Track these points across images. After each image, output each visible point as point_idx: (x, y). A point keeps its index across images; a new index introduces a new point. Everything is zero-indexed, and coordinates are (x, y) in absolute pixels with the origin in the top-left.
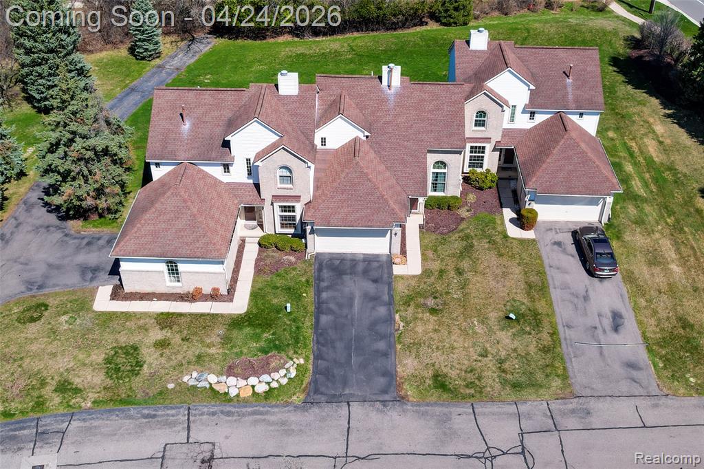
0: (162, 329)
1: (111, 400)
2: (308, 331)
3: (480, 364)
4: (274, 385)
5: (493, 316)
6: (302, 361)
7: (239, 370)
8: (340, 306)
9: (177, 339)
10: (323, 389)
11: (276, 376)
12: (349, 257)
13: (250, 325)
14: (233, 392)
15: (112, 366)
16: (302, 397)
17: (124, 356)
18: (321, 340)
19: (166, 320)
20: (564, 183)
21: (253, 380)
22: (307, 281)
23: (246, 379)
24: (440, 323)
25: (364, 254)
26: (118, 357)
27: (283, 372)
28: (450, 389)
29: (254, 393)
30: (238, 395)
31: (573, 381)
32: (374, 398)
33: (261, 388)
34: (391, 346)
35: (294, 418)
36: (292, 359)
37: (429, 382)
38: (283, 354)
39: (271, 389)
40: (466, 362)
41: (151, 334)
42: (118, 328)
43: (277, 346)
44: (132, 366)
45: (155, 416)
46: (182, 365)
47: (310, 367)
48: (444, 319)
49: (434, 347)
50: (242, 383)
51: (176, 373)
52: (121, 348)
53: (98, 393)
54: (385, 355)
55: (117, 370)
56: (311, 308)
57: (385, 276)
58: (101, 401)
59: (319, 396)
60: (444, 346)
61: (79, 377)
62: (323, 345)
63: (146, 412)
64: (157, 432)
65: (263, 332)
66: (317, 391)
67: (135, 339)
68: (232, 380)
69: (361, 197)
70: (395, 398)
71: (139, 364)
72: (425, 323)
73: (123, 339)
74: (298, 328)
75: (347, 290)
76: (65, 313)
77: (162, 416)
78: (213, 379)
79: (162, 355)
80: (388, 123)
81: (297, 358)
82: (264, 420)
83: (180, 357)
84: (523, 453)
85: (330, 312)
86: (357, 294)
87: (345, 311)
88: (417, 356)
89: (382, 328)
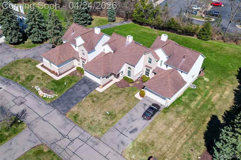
0: (41, 75)
2: (65, 91)
3: (88, 118)
4: (47, 97)
6: (57, 96)
7: (44, 90)
8: (77, 89)
9: (41, 79)
10: (54, 103)
11: (49, 95)
12: (91, 81)
13: (55, 83)
15: (28, 78)
16: (49, 102)
18: (65, 94)
19: (44, 74)
20: (155, 88)
21: (44, 94)
22: (77, 81)
24: (91, 105)
25: (95, 82)
26: (30, 76)
27: (51, 95)
28: (76, 119)
29: (43, 96)
30: (40, 95)
31: (104, 136)
32: (60, 111)
33: (45, 96)
34: (76, 103)
35: (43, 105)
36: (55, 94)
37: (74, 115)
38: (54, 92)
41: (39, 75)
43: (55, 90)
44: (30, 79)
45: (24, 90)
46: (37, 84)
47: (58, 98)
48: (93, 105)
49: (84, 109)
50: (42, 93)
51: (35, 85)
52: (32, 75)
53: (22, 81)
54: (73, 104)
56: (71, 87)
57: (93, 88)
58: (21, 83)
59: (52, 104)
60: (86, 110)
61: (22, 77)
62: (64, 95)
63: (24, 89)
64: (22, 93)
65: (56, 86)
67: (36, 75)
68: (41, 91)
69: (97, 66)
70: (64, 113)
71: (32, 80)
72: (88, 103)
73: (34, 74)
74: (64, 89)
75: (82, 87)
76: (32, 64)
77: (26, 91)
78: (39, 89)
79: (36, 80)
80: (121, 51)
81: (57, 95)
82: (38, 102)
83: (38, 82)
84: (72, 141)
85: (74, 89)
86: (83, 89)
87: (76, 91)
88: (78, 108)
89: (79, 99)
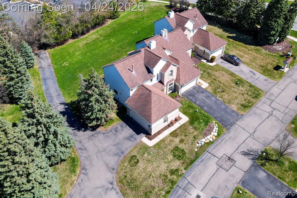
0: (176, 137)
1: (188, 165)
2: (206, 114)
3: (245, 97)
5: (234, 85)
7: (207, 133)
8: (204, 103)
9: (184, 137)
10: (226, 124)
11: (215, 129)
12: (189, 90)
14: (211, 140)
15: (177, 156)
16: (225, 129)
17: (176, 152)
19: (174, 134)
22: (189, 102)
23: (211, 134)
24: (227, 93)
26: (175, 153)
27: (215, 127)
28: (248, 106)
29: (216, 136)
30: (213, 140)
31: (262, 90)
32: (238, 118)
33: (216, 134)
34: (225, 105)
35: (231, 135)
36: (213, 122)
37: (242, 107)
38: (210, 123)
39: (217, 132)
40: (242, 98)
41: (175, 141)
42: (165, 146)
43: (207, 122)
44: (182, 153)
45: (203, 160)
46: (193, 143)
47: (217, 121)
49: (233, 99)
50: (211, 136)
51: (194, 146)
52: (173, 150)
53: (182, 166)
54: (227, 108)
55: (179, 156)
56: (199, 108)
57: (203, 90)
58: (186, 167)
59: (228, 127)
60: (235, 98)
61: (173, 166)
62: (213, 115)
63: (200, 161)
65: (199, 120)
66: (226, 126)
67: (173, 145)
68: (209, 137)
70: (241, 115)
71: (183, 150)
72: (225, 95)
73: (171, 148)
74: (203, 114)
75: (200, 98)
76: (144, 153)
77: (205, 158)
78: (203, 140)
79: (185, 144)
83: (190, 141)
85: (204, 106)
86: (204, 98)
87: (207, 104)
88: (233, 104)
89: (218, 102)
